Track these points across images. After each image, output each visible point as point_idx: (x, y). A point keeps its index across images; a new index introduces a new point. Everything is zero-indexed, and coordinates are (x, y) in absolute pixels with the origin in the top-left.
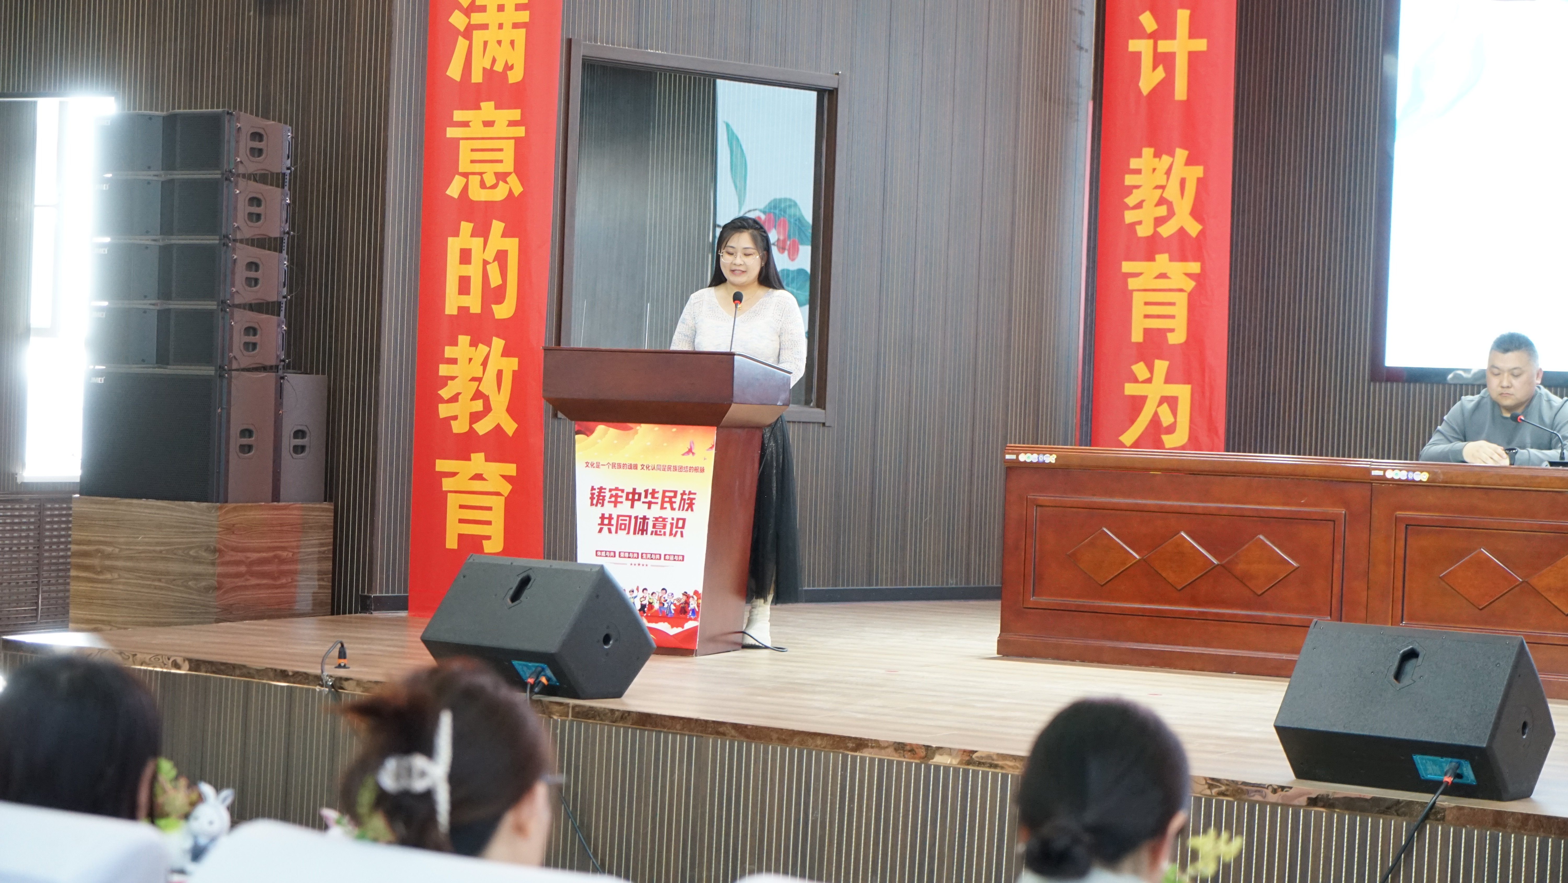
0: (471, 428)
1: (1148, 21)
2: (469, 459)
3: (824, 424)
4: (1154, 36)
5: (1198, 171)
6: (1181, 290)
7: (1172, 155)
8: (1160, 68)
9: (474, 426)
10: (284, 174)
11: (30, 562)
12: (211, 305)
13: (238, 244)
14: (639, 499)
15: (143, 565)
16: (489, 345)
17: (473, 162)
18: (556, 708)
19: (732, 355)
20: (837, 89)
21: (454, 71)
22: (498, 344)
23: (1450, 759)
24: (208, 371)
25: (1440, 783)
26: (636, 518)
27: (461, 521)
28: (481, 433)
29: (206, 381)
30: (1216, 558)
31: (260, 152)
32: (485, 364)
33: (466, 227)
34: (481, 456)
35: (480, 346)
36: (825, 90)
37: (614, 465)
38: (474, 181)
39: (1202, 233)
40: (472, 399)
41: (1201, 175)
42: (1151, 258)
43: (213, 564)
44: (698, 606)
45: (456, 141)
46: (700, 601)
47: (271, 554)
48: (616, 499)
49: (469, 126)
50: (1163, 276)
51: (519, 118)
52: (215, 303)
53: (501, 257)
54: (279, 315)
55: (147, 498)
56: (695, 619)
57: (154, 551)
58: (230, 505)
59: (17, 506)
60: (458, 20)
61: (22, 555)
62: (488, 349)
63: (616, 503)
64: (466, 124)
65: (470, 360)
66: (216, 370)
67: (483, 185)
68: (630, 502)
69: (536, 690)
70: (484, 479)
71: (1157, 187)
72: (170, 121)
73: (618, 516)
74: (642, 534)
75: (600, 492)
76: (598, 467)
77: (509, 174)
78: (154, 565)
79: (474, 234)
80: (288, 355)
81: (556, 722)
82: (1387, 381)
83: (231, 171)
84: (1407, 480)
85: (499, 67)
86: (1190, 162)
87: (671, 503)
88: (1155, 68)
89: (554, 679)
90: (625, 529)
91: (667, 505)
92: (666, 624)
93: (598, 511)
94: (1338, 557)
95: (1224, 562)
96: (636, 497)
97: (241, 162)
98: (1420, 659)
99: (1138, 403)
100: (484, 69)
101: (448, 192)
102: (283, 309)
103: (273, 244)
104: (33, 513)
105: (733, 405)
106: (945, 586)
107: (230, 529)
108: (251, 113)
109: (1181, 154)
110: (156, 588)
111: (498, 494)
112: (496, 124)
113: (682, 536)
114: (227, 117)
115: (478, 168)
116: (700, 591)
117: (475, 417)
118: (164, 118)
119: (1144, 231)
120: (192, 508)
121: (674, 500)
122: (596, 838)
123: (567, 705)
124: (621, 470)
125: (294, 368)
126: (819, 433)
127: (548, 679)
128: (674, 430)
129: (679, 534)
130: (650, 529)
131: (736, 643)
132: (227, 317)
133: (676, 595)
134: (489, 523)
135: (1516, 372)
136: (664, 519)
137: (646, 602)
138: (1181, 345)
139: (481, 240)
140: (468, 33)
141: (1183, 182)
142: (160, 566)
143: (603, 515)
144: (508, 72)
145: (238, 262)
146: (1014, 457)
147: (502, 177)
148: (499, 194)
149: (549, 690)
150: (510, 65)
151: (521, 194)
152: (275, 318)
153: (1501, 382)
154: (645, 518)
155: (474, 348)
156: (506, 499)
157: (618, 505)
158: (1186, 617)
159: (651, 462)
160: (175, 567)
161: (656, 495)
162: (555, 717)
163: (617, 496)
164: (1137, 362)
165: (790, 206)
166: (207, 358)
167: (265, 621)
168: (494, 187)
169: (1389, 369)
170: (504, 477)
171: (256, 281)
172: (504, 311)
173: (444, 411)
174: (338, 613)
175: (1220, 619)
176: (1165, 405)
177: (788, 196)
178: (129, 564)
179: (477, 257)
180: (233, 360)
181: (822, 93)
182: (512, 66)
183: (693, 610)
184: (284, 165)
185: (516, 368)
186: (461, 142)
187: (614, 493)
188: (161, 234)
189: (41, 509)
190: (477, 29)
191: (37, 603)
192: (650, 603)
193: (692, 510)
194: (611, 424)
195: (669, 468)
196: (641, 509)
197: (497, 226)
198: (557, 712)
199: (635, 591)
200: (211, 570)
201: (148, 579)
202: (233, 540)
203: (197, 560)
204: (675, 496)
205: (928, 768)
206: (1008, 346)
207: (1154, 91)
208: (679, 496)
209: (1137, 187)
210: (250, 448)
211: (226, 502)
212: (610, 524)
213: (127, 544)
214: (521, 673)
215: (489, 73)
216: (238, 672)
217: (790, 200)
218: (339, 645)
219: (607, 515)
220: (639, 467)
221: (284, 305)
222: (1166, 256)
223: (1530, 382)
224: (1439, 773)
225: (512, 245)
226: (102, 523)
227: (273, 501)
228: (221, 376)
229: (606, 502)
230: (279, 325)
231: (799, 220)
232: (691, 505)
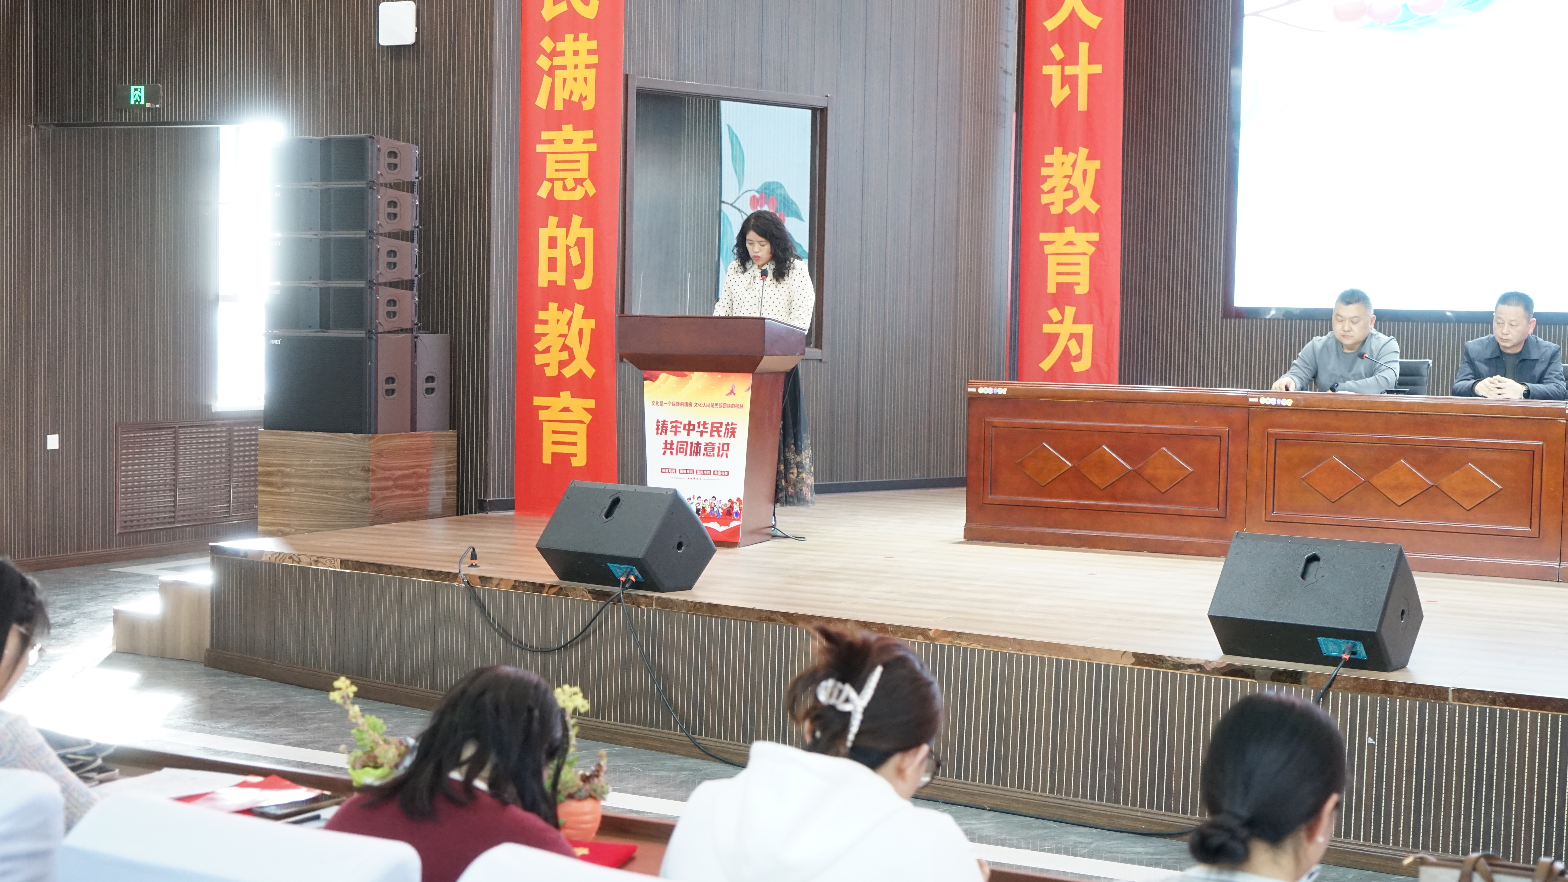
0: (560, 373)
1: (1057, 51)
2: (559, 396)
3: (821, 360)
4: (1062, 63)
5: (1097, 164)
6: (1085, 254)
7: (1076, 152)
8: (1067, 87)
9: (563, 371)
10: (413, 183)
11: (223, 471)
12: (362, 284)
13: (380, 237)
14: (693, 429)
15: (313, 481)
16: (572, 310)
17: (557, 170)
18: (643, 600)
19: (764, 319)
20: (826, 108)
21: (541, 101)
22: (579, 309)
23: (1346, 641)
24: (360, 334)
25: (1340, 658)
26: (692, 443)
27: (554, 443)
28: (567, 376)
29: (359, 342)
30: (1131, 465)
31: (395, 166)
32: (569, 324)
33: (553, 220)
34: (568, 393)
35: (566, 310)
36: (817, 109)
37: (674, 404)
38: (558, 185)
39: (1099, 210)
40: (560, 351)
41: (1099, 167)
42: (1061, 230)
43: (367, 480)
44: (740, 510)
45: (544, 155)
46: (742, 506)
47: (411, 471)
48: (676, 429)
49: (553, 143)
50: (1070, 243)
51: (591, 137)
52: (364, 282)
53: (580, 243)
54: (412, 290)
55: (316, 431)
56: (738, 520)
57: (322, 471)
58: (380, 436)
59: (213, 430)
60: (543, 62)
61: (217, 466)
62: (571, 313)
63: (676, 432)
64: (551, 142)
65: (558, 321)
66: (366, 334)
67: (565, 188)
68: (686, 432)
69: (627, 586)
70: (571, 411)
71: (1066, 177)
72: (326, 144)
73: (678, 442)
74: (696, 455)
75: (663, 424)
76: (662, 405)
77: (584, 180)
78: (321, 482)
79: (559, 226)
80: (419, 321)
81: (643, 610)
82: (1236, 317)
83: (373, 182)
84: (1276, 405)
85: (575, 98)
86: (1089, 158)
87: (718, 431)
88: (1063, 86)
89: (640, 577)
90: (683, 452)
91: (715, 433)
92: (716, 523)
93: (663, 438)
94: (1224, 464)
95: (1135, 468)
96: (691, 427)
97: (381, 174)
98: (1321, 562)
99: (1053, 338)
100: (564, 100)
101: (539, 194)
102: (416, 285)
103: (407, 236)
104: (224, 434)
105: (765, 357)
106: (912, 478)
107: (380, 454)
108: (386, 136)
109: (1083, 152)
110: (324, 499)
111: (581, 422)
112: (574, 142)
113: (727, 456)
114: (369, 141)
115: (561, 175)
116: (742, 498)
117: (563, 364)
118: (321, 141)
119: (1056, 210)
120: (349, 438)
121: (720, 429)
122: (676, 699)
123: (652, 597)
124: (679, 407)
125: (424, 329)
126: (817, 366)
127: (636, 577)
128: (719, 376)
129: (724, 455)
130: (702, 451)
131: (768, 534)
132: (374, 292)
133: (723, 501)
134: (575, 444)
135: (1355, 320)
136: (713, 444)
137: (700, 507)
138: (1085, 295)
139: (565, 230)
140: (551, 72)
141: (1085, 173)
142: (327, 482)
143: (666, 441)
144: (583, 102)
145: (381, 251)
146: (974, 390)
147: (579, 182)
148: (578, 195)
149: (637, 586)
150: (584, 96)
151: (594, 195)
152: (409, 292)
153: (1343, 327)
154: (698, 444)
155: (561, 312)
156: (588, 426)
157: (678, 433)
158: (1108, 510)
159: (702, 401)
160: (339, 483)
161: (706, 426)
162: (643, 607)
163: (676, 427)
164: (1052, 308)
165: (777, 188)
166: (360, 325)
167: (408, 523)
168: (573, 189)
169: (1237, 308)
170: (586, 409)
171: (395, 264)
172: (583, 284)
173: (539, 359)
174: (462, 514)
175: (1133, 511)
176: (1073, 341)
177: (775, 180)
178: (304, 481)
179: (561, 243)
180: (379, 325)
181: (814, 110)
182: (586, 97)
183: (737, 513)
184: (413, 175)
185: (593, 327)
186: (548, 155)
187: (674, 424)
188: (321, 230)
189: (230, 431)
190: (557, 69)
191: (229, 501)
192: (703, 508)
193: (734, 437)
194: (672, 372)
195: (716, 405)
196: (695, 437)
197: (577, 220)
198: (644, 603)
199: (692, 499)
200: (366, 485)
201: (319, 492)
202: (383, 462)
203: (353, 478)
204: (721, 427)
205: (935, 646)
206: (956, 299)
207: (1062, 105)
208: (724, 427)
209: (1050, 177)
210: (393, 391)
211: (376, 433)
212: (671, 448)
213: (301, 466)
214: (615, 572)
215: (567, 103)
216: (394, 571)
217: (777, 183)
218: (472, 550)
219: (669, 442)
220: (693, 405)
221: (416, 282)
222: (1072, 228)
223: (1365, 327)
224: (1338, 651)
225: (588, 234)
226: (282, 450)
227: (412, 431)
228: (370, 338)
229: (668, 432)
230: (413, 298)
231: (784, 198)
232: (733, 433)
